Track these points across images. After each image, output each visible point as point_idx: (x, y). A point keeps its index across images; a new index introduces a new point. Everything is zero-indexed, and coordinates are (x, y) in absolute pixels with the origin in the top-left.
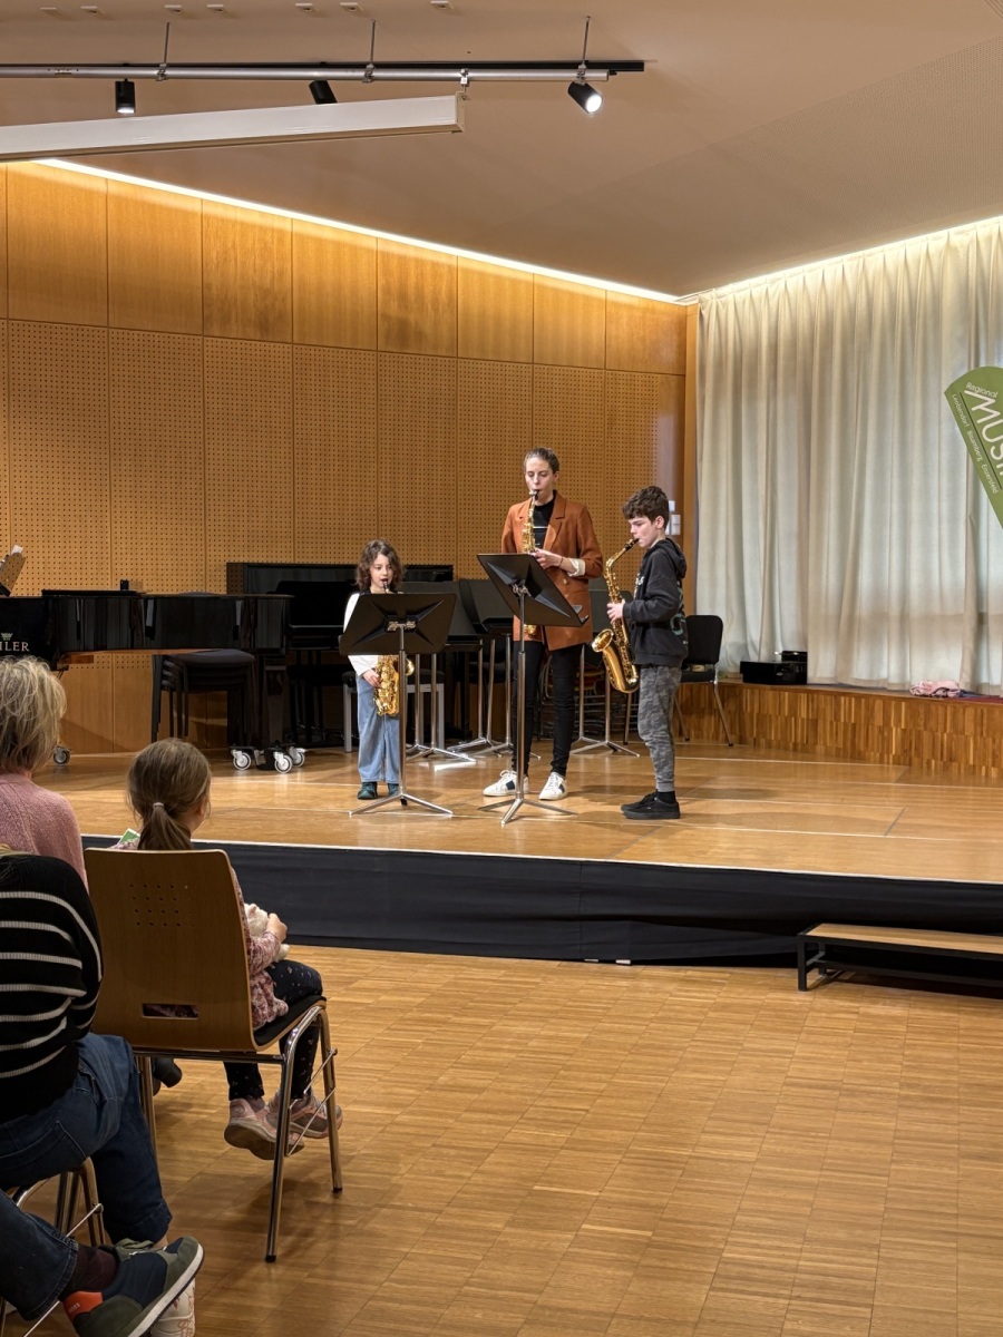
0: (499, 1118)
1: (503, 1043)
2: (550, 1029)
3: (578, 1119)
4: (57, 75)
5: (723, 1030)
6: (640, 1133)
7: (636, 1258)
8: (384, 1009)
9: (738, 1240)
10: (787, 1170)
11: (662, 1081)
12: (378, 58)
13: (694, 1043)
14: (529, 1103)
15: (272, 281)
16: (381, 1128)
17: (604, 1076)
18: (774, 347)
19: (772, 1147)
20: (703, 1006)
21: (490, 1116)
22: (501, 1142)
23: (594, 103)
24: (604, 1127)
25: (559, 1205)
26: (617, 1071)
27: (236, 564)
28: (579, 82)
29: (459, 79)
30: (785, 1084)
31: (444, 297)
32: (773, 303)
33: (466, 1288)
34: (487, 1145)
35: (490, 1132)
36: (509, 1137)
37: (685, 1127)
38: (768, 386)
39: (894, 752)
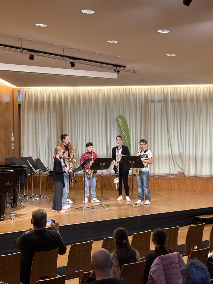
38: (47, 110)
39: (99, 187)
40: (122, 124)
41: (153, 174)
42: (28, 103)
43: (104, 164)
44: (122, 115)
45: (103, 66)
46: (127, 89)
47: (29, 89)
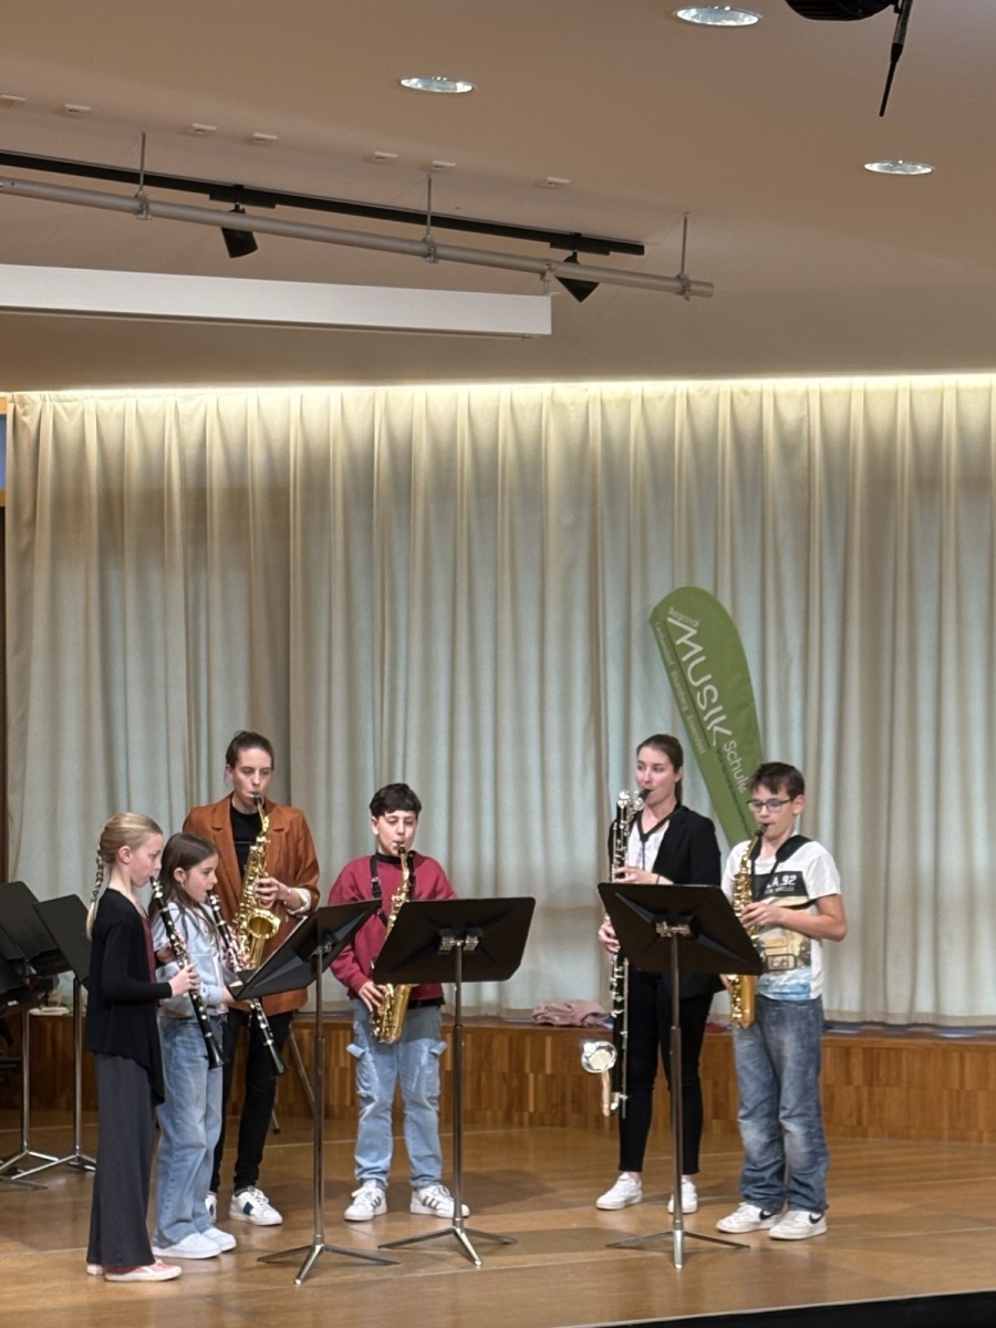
18: (197, 494)
38: (185, 553)
39: (531, 1109)
40: (698, 649)
41: (931, 1021)
42: (59, 502)
43: (472, 942)
44: (709, 588)
45: (440, 251)
46: (746, 399)
47: (60, 401)
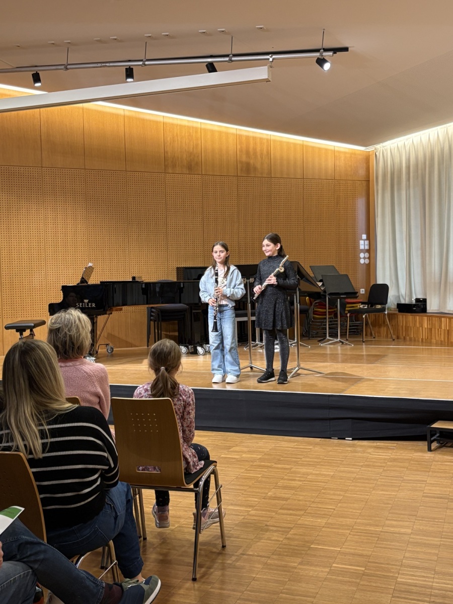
0: (294, 512)
1: (296, 477)
2: (317, 471)
3: (330, 513)
4: (101, 67)
5: (394, 471)
6: (358, 520)
7: (358, 581)
8: (244, 461)
9: (404, 572)
10: (426, 538)
11: (367, 495)
12: (234, 52)
13: (381, 477)
14: (308, 505)
15: (193, 149)
16: (243, 517)
17: (341, 493)
18: (408, 167)
19: (418, 527)
20: (385, 459)
21: (291, 512)
22: (296, 524)
23: (327, 66)
24: (342, 517)
25: (322, 554)
26: (347, 490)
27: (180, 268)
28: (320, 57)
29: (269, 59)
30: (423, 496)
31: (265, 152)
32: (407, 148)
33: (281, 595)
34: (289, 525)
35: (291, 519)
36: (299, 522)
37: (378, 517)
38: (406, 184)
